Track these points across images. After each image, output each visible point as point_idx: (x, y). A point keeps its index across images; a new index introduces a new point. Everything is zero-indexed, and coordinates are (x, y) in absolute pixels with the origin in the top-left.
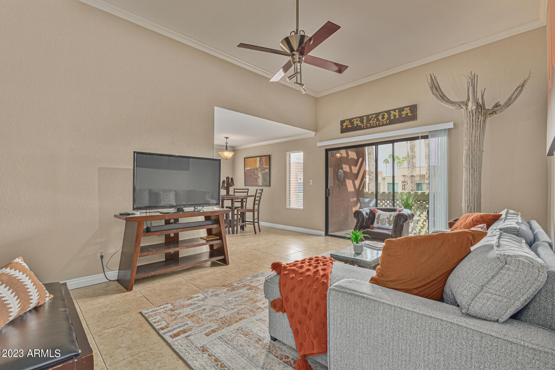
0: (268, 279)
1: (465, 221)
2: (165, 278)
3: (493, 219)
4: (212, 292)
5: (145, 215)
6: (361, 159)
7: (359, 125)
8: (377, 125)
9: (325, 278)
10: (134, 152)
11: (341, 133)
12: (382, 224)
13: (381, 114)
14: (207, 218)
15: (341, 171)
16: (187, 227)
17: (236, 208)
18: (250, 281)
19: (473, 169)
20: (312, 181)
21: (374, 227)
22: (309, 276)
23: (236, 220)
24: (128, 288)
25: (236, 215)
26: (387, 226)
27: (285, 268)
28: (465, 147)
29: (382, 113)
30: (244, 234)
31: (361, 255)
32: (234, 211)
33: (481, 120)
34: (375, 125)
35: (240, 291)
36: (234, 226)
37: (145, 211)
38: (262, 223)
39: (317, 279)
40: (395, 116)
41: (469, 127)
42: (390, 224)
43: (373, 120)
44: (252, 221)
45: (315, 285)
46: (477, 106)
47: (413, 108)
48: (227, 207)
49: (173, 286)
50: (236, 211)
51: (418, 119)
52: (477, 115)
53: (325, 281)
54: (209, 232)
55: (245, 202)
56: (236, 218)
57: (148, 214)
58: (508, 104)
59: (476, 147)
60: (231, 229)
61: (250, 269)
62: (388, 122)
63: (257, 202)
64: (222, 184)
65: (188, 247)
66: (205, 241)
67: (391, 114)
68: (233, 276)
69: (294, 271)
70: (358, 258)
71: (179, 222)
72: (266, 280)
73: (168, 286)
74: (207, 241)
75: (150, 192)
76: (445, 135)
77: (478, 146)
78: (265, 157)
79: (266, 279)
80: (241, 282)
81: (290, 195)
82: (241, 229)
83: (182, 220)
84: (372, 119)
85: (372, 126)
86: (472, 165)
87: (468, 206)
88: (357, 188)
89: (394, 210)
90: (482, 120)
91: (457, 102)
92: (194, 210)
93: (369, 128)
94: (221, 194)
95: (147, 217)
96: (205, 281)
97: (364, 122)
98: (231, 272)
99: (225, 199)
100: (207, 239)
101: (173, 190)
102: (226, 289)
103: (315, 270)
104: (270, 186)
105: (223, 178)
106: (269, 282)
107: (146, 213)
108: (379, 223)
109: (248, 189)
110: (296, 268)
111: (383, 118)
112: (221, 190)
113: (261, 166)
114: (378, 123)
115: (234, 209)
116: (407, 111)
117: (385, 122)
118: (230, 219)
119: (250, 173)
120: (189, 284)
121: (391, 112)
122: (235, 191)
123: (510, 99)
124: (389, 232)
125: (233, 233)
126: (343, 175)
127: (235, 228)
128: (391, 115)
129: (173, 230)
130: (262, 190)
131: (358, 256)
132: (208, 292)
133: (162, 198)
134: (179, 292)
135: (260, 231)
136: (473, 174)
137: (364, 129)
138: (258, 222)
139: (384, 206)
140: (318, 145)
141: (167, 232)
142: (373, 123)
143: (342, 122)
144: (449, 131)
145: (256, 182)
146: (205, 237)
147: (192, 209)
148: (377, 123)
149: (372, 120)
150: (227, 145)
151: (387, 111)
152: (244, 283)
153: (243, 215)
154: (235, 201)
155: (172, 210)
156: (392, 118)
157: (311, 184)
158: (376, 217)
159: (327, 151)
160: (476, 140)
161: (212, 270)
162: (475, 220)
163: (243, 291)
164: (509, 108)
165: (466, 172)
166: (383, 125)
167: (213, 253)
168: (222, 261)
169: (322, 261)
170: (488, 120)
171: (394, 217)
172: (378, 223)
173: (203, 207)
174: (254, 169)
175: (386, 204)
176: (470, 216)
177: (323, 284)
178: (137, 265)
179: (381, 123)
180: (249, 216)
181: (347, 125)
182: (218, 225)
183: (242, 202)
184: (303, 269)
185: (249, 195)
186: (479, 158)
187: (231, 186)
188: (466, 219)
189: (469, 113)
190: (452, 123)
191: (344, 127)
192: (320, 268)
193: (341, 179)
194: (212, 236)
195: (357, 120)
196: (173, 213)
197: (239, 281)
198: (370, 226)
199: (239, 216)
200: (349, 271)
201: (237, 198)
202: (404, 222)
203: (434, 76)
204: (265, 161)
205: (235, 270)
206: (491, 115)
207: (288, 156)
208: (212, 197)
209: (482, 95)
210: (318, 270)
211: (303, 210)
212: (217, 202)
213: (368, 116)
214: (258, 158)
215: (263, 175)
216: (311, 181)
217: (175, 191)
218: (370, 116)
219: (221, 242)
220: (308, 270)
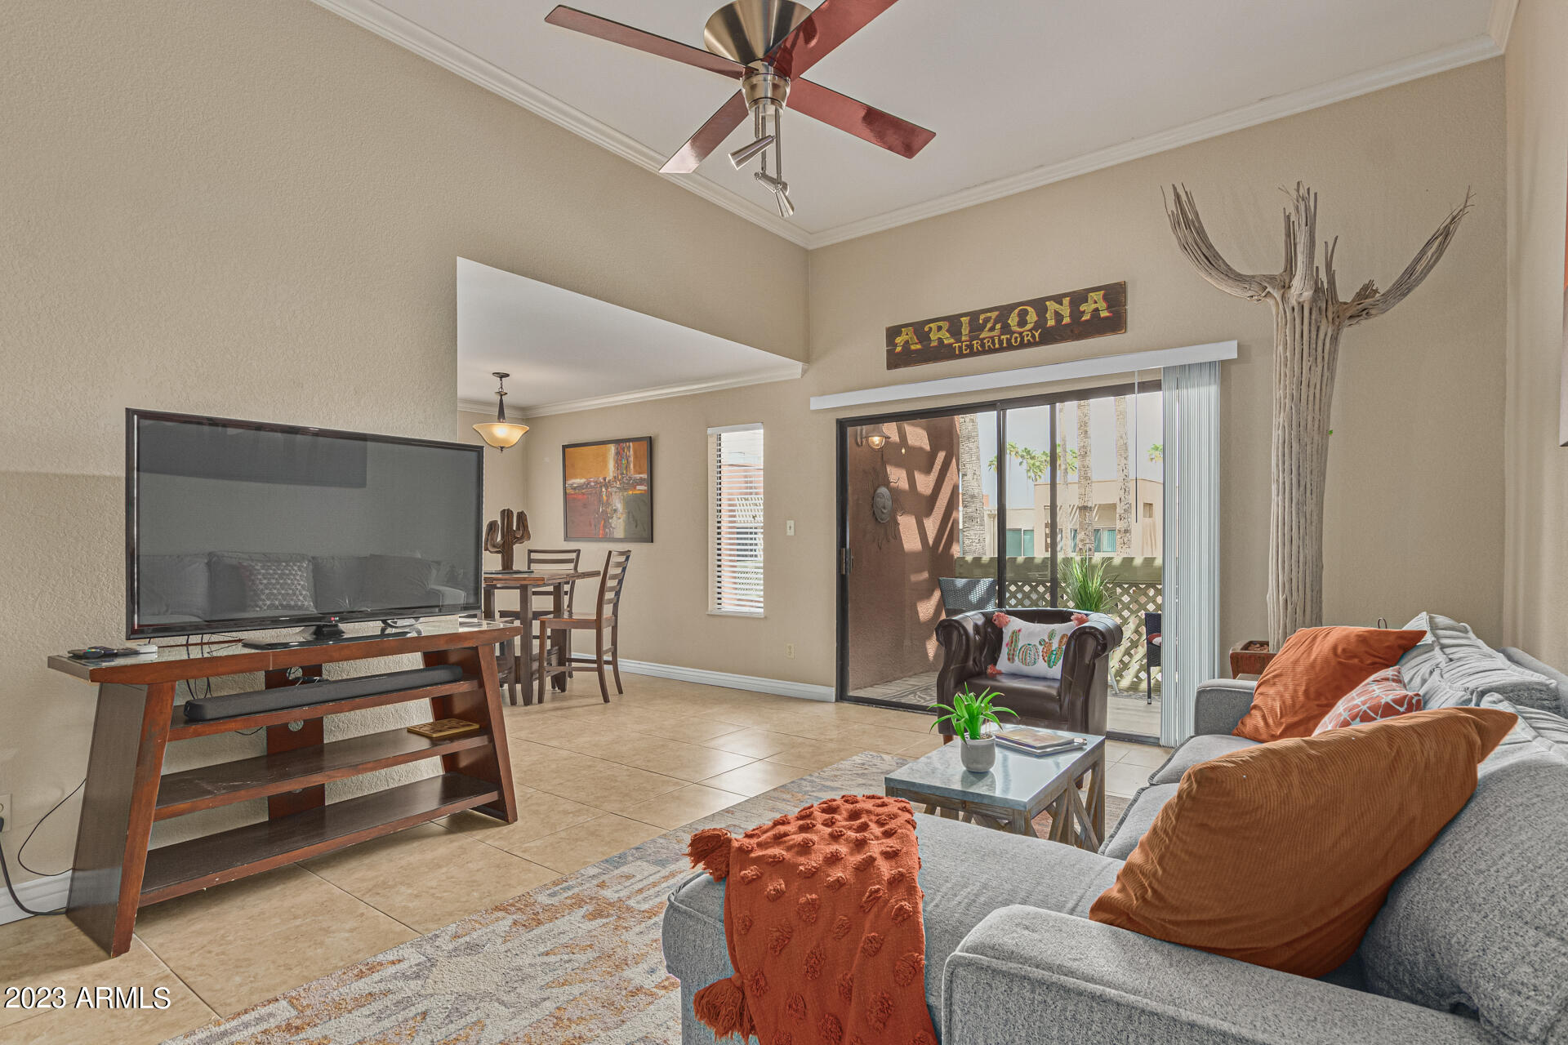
0: (682, 902)
1: (1309, 655)
2: (269, 888)
3: (1400, 647)
4: (456, 936)
5: (180, 655)
6: (941, 455)
7: (946, 342)
8: (1005, 345)
9: (902, 890)
10: (130, 413)
11: (889, 367)
12: (1024, 661)
13: (1016, 311)
14: (434, 658)
15: (883, 490)
16: (354, 695)
17: (537, 615)
18: (595, 882)
19: (1302, 488)
20: (793, 526)
21: (1000, 673)
22: (839, 884)
23: (538, 657)
24: (113, 944)
25: (536, 637)
26: (1041, 667)
27: (743, 851)
28: (1279, 419)
29: (1021, 308)
30: (565, 704)
31: (987, 780)
32: (531, 625)
33: (1326, 335)
34: (997, 346)
35: (561, 924)
36: (532, 676)
37: (182, 640)
38: (625, 665)
39: (874, 897)
40: (1058, 316)
41: (1291, 354)
42: (1050, 661)
43: (992, 329)
44: (594, 657)
45: (867, 925)
46: (1315, 291)
47: (1115, 295)
48: (503, 614)
49: (298, 922)
50: (536, 624)
51: (1128, 329)
52: (1316, 320)
53: (907, 905)
54: (442, 708)
55: (566, 593)
56: (536, 650)
57: (196, 653)
58: (1405, 285)
59: (1310, 418)
60: (519, 687)
61: (592, 834)
62: (1037, 335)
63: (609, 595)
64: (488, 534)
65: (357, 769)
66: (424, 744)
67: (1046, 309)
68: (534, 867)
69: (777, 862)
70: (980, 789)
71: (325, 676)
72: (671, 905)
73: (278, 921)
74: (435, 742)
75: (213, 564)
76: (1213, 380)
77: (1317, 417)
78: (637, 443)
79: (672, 898)
80: (564, 889)
81: (719, 569)
82: (553, 687)
83: (336, 671)
84: (989, 325)
85: (987, 348)
86: (1299, 474)
87: (1286, 601)
88: (931, 541)
89: (1064, 617)
90: (1329, 335)
91: (1253, 277)
92: (383, 630)
93: (978, 353)
94: (485, 568)
95: (190, 662)
96: (427, 892)
97: (964, 333)
98: (524, 852)
99: (498, 586)
100: (434, 735)
101: (303, 558)
102: (509, 921)
103: (859, 857)
104: (652, 542)
105: (491, 513)
106: (685, 912)
107: (187, 645)
108: (1016, 658)
109: (578, 552)
110: (784, 853)
111: (1022, 322)
112: (486, 555)
113: (622, 474)
114: (1007, 338)
115: (528, 621)
116: (1096, 304)
117: (1028, 335)
118: (518, 653)
119: (585, 496)
120: (362, 908)
121: (1047, 303)
122: (534, 556)
123: (1410, 271)
124: (1049, 687)
125: (528, 701)
126: (889, 503)
127: (536, 684)
128: (1047, 316)
129: (297, 710)
130: (627, 554)
131: (981, 784)
132: (437, 936)
133: (261, 587)
134: (322, 943)
135: (621, 692)
136: (1301, 504)
137: (962, 356)
138: (614, 663)
139: (1027, 602)
140: (813, 407)
141: (276, 719)
142: (992, 338)
143: (893, 333)
144: (1223, 370)
145: (605, 527)
146: (425, 725)
147: (373, 628)
148: (1002, 337)
149: (987, 329)
150: (501, 401)
151: (1035, 300)
152: (576, 890)
153: (561, 639)
154: (535, 593)
155: (294, 636)
156: (1051, 323)
157: (790, 533)
158: (1006, 639)
159: (842, 425)
160: (1311, 398)
161: (456, 844)
162: (1344, 650)
163: (574, 924)
164: (1406, 298)
165: (1280, 497)
166: (1022, 345)
167: (457, 781)
168: (492, 811)
169: (873, 817)
170: (1346, 332)
171: (1062, 638)
172: (1011, 659)
173: (417, 618)
174: (596, 482)
175: (1034, 596)
176: (1319, 639)
177: (900, 918)
178: (148, 849)
179: (1016, 338)
180: (581, 644)
181: (907, 342)
182: (475, 683)
183: (557, 593)
184: (813, 856)
185: (580, 570)
186: (1320, 452)
187: (520, 540)
188: (1310, 648)
189: (1291, 311)
190: (1235, 343)
191: (899, 349)
192: (876, 850)
193: (884, 516)
194: (454, 722)
195: (940, 328)
196: (301, 644)
197: (555, 884)
198: (986, 669)
199: (549, 642)
200: (976, 851)
201: (541, 581)
202: (1096, 655)
203: (1186, 193)
204: (636, 456)
205: (538, 843)
206: (1354, 321)
207: (712, 441)
208: (452, 581)
209: (1326, 258)
210: (872, 860)
211: (765, 617)
212: (472, 600)
213: (974, 316)
214: (612, 448)
215: (627, 503)
216: (791, 523)
217: (313, 558)
218: (982, 317)
219: (486, 743)
220: (834, 859)
